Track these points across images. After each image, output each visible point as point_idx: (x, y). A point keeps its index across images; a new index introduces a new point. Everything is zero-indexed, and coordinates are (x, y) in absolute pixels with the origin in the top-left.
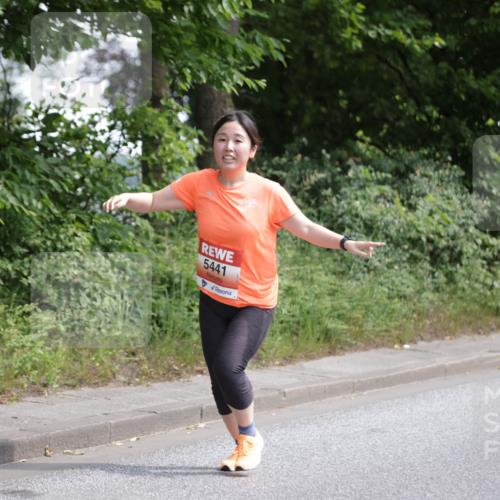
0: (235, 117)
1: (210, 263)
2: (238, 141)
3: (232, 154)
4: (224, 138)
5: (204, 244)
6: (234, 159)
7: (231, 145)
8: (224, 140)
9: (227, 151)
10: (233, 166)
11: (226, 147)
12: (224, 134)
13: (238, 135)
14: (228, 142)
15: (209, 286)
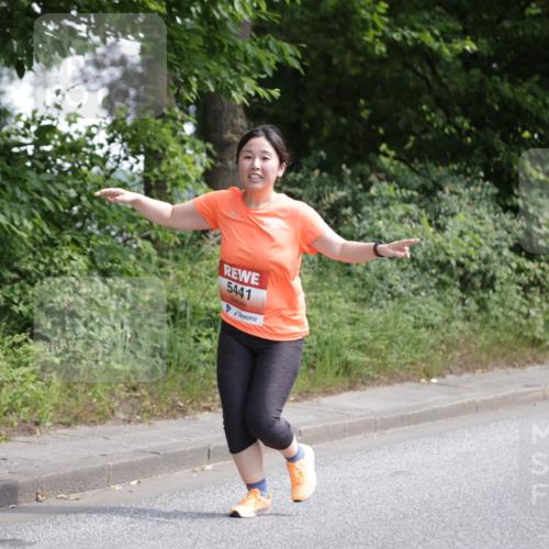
0: (261, 132)
1: (233, 286)
2: (265, 159)
3: (259, 172)
4: (250, 155)
5: (226, 266)
6: (261, 177)
7: (258, 163)
8: (249, 157)
9: (253, 169)
10: (259, 186)
11: (253, 164)
12: (250, 151)
13: (265, 152)
14: (254, 159)
15: (234, 309)
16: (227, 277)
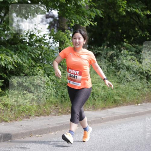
1: (71, 75)
6: (79, 44)
7: (77, 40)
9: (76, 42)
11: (76, 41)
12: (75, 37)
15: (71, 82)
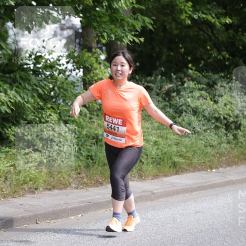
0: (121, 54)
1: (110, 126)
2: (123, 66)
3: (120, 72)
4: (115, 64)
6: (121, 74)
7: (119, 68)
8: (116, 65)
9: (117, 70)
10: (120, 78)
11: (117, 68)
12: (116, 62)
13: (123, 63)
14: (118, 66)
15: (110, 137)
16: (107, 121)
